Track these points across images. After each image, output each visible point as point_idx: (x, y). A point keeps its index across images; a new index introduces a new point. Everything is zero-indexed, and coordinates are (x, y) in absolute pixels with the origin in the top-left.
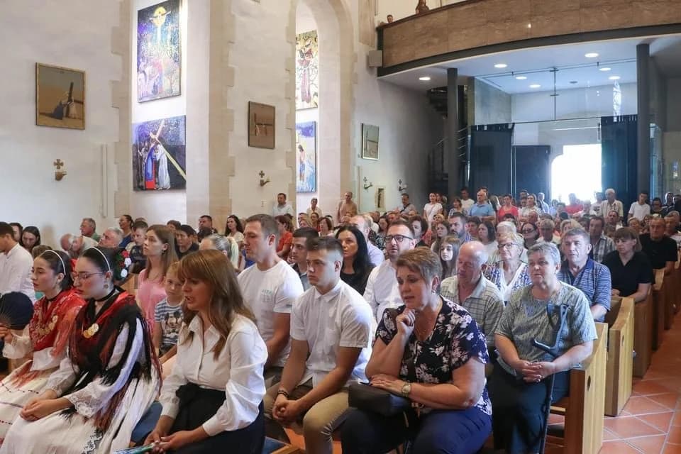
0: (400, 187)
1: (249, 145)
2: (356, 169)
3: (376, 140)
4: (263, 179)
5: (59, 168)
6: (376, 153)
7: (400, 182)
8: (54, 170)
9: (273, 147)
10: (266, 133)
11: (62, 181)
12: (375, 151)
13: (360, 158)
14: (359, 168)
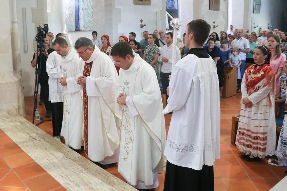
0: (268, 27)
1: (210, 9)
2: (251, 18)
3: (260, 4)
4: (214, 25)
5: (142, 22)
6: (259, 10)
7: (269, 24)
8: (140, 24)
9: (218, 10)
10: (216, 4)
11: (143, 28)
12: (259, 9)
13: (253, 13)
14: (252, 18)
